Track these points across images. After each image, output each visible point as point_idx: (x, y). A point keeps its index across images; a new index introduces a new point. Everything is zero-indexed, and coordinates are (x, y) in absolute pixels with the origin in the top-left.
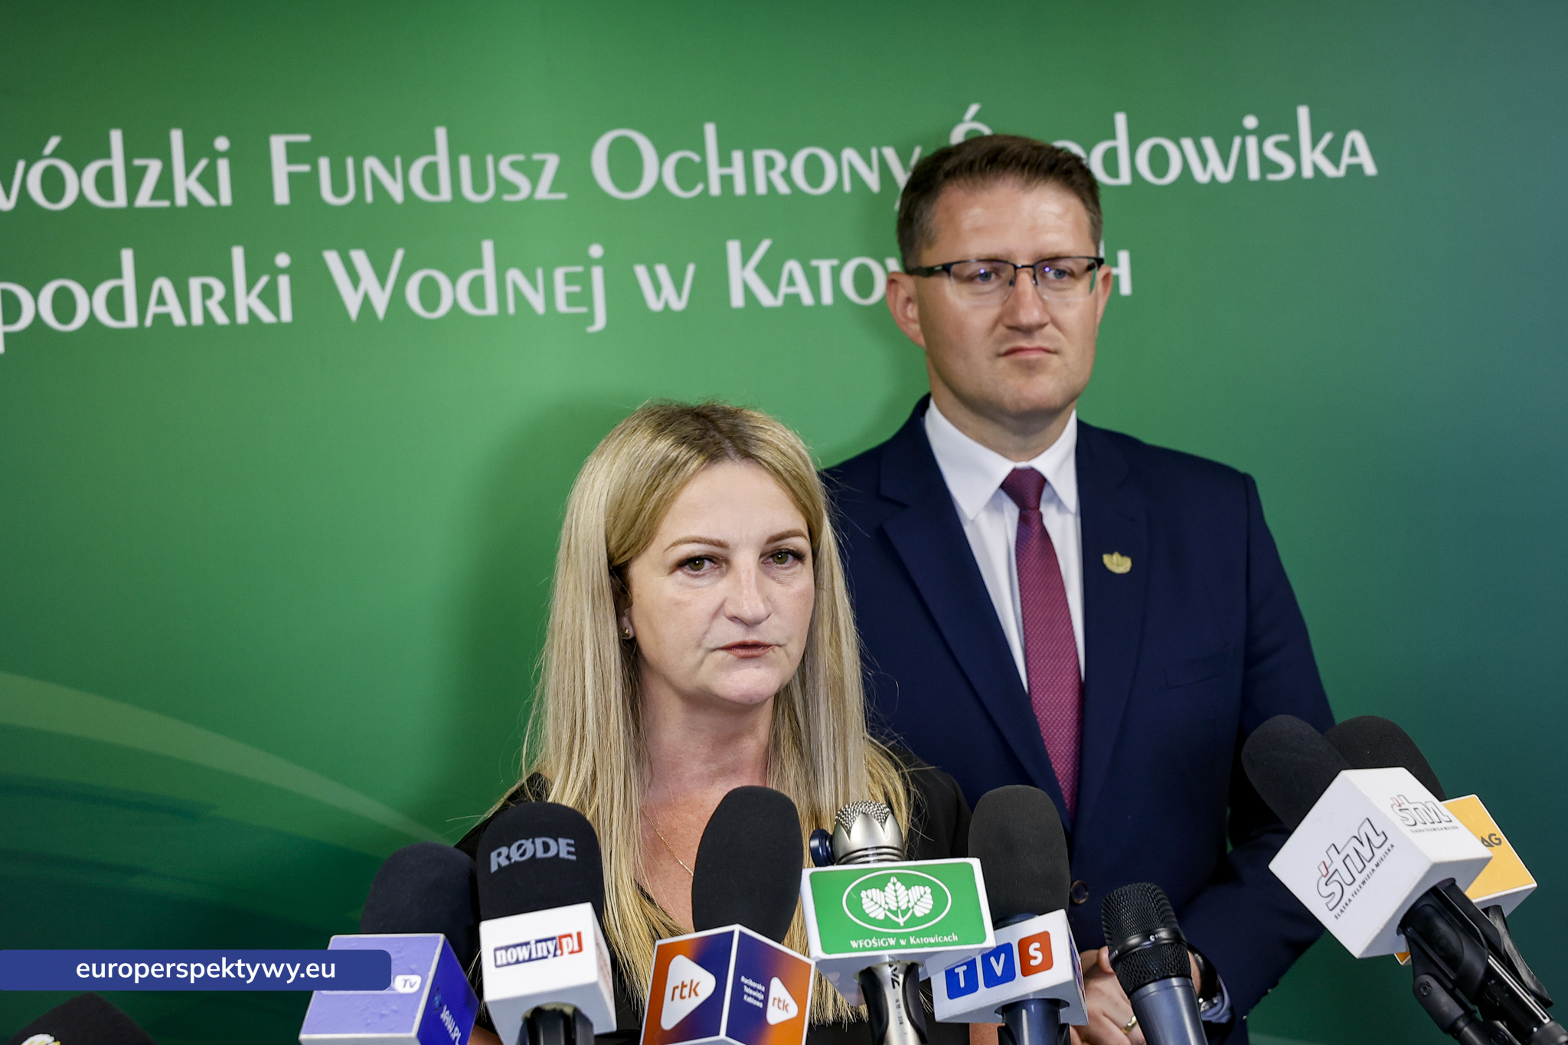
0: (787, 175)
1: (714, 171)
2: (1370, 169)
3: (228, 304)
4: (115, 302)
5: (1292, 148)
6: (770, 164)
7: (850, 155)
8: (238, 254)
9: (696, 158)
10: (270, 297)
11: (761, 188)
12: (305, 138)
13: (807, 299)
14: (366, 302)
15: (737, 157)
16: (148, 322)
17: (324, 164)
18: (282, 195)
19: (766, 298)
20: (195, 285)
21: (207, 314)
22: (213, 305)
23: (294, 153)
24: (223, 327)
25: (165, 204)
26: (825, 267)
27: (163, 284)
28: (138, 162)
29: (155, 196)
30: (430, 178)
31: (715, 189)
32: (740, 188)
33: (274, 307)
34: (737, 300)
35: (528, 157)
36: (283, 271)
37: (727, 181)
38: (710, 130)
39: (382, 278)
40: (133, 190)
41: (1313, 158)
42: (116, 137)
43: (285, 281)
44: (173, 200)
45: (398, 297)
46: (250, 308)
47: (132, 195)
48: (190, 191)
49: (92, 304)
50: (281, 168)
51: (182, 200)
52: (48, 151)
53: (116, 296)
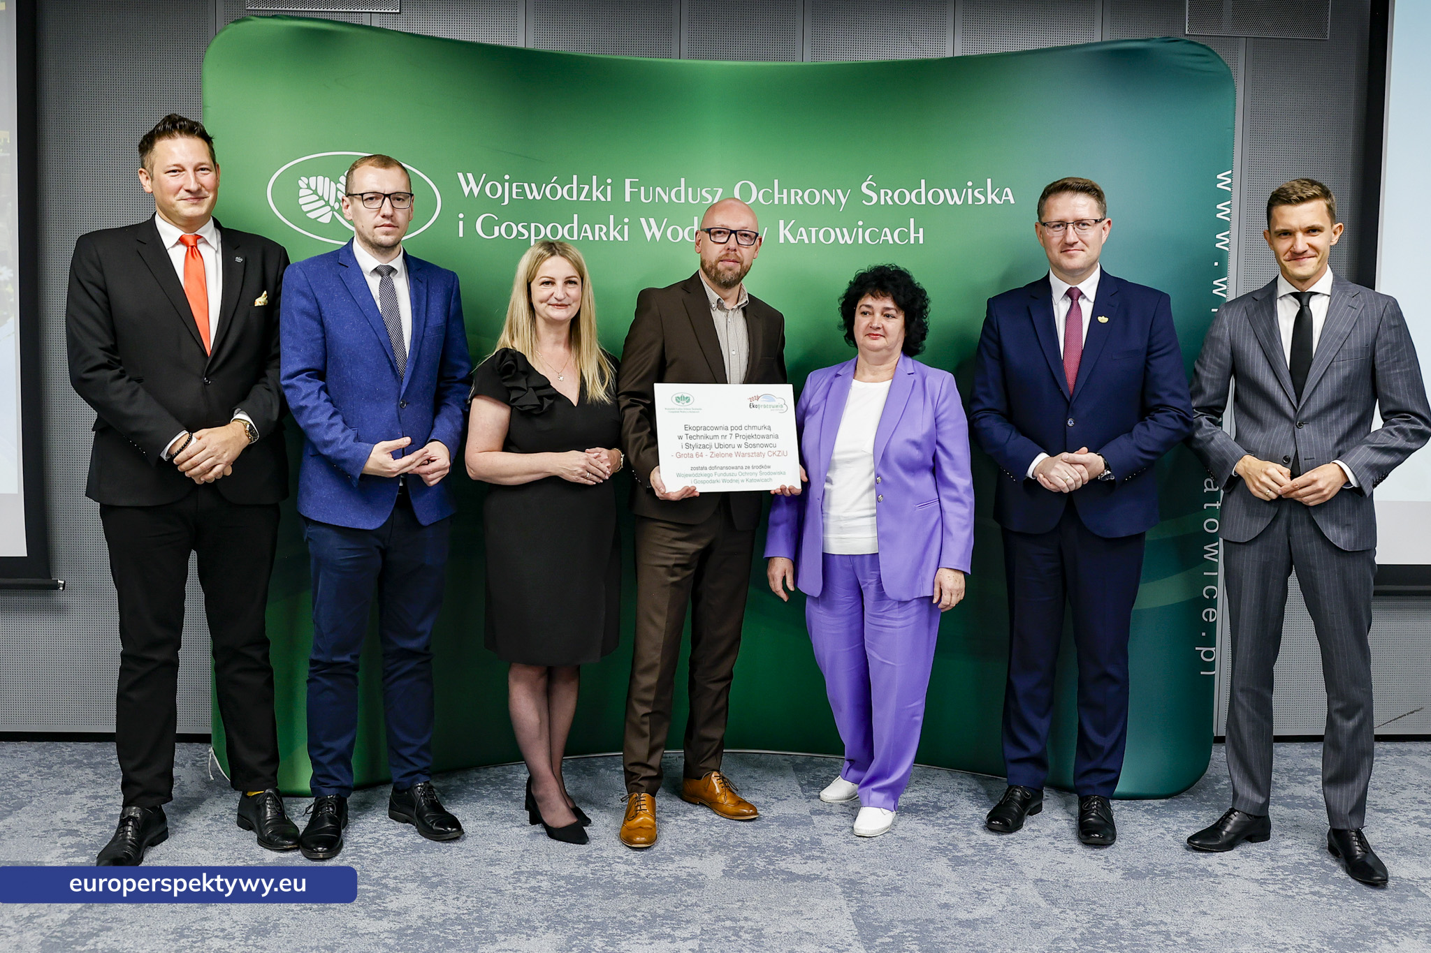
0: (802, 198)
1: (777, 196)
2: (1012, 201)
3: (607, 234)
4: (571, 231)
5: (985, 194)
6: (796, 194)
7: (825, 191)
8: (612, 217)
9: (771, 191)
10: (621, 233)
11: (793, 202)
12: (637, 180)
13: (807, 241)
14: (653, 235)
15: (785, 191)
16: (581, 238)
17: (642, 188)
18: (628, 199)
19: (792, 240)
20: (597, 227)
21: (600, 236)
22: (602, 234)
23: (633, 185)
24: (605, 241)
25: (589, 200)
26: (813, 230)
27: (587, 226)
28: (581, 186)
29: (585, 198)
30: (678, 195)
31: (776, 202)
32: (785, 202)
33: (622, 236)
34: (782, 240)
35: (712, 189)
36: (626, 224)
37: (781, 199)
38: (776, 181)
39: (659, 227)
40: (579, 195)
41: (991, 197)
42: (575, 177)
43: (626, 227)
44: (592, 199)
45: (664, 234)
46: (614, 236)
47: (578, 197)
48: (597, 196)
49: (563, 232)
50: (628, 190)
51: (594, 199)
52: (552, 181)
53: (571, 229)
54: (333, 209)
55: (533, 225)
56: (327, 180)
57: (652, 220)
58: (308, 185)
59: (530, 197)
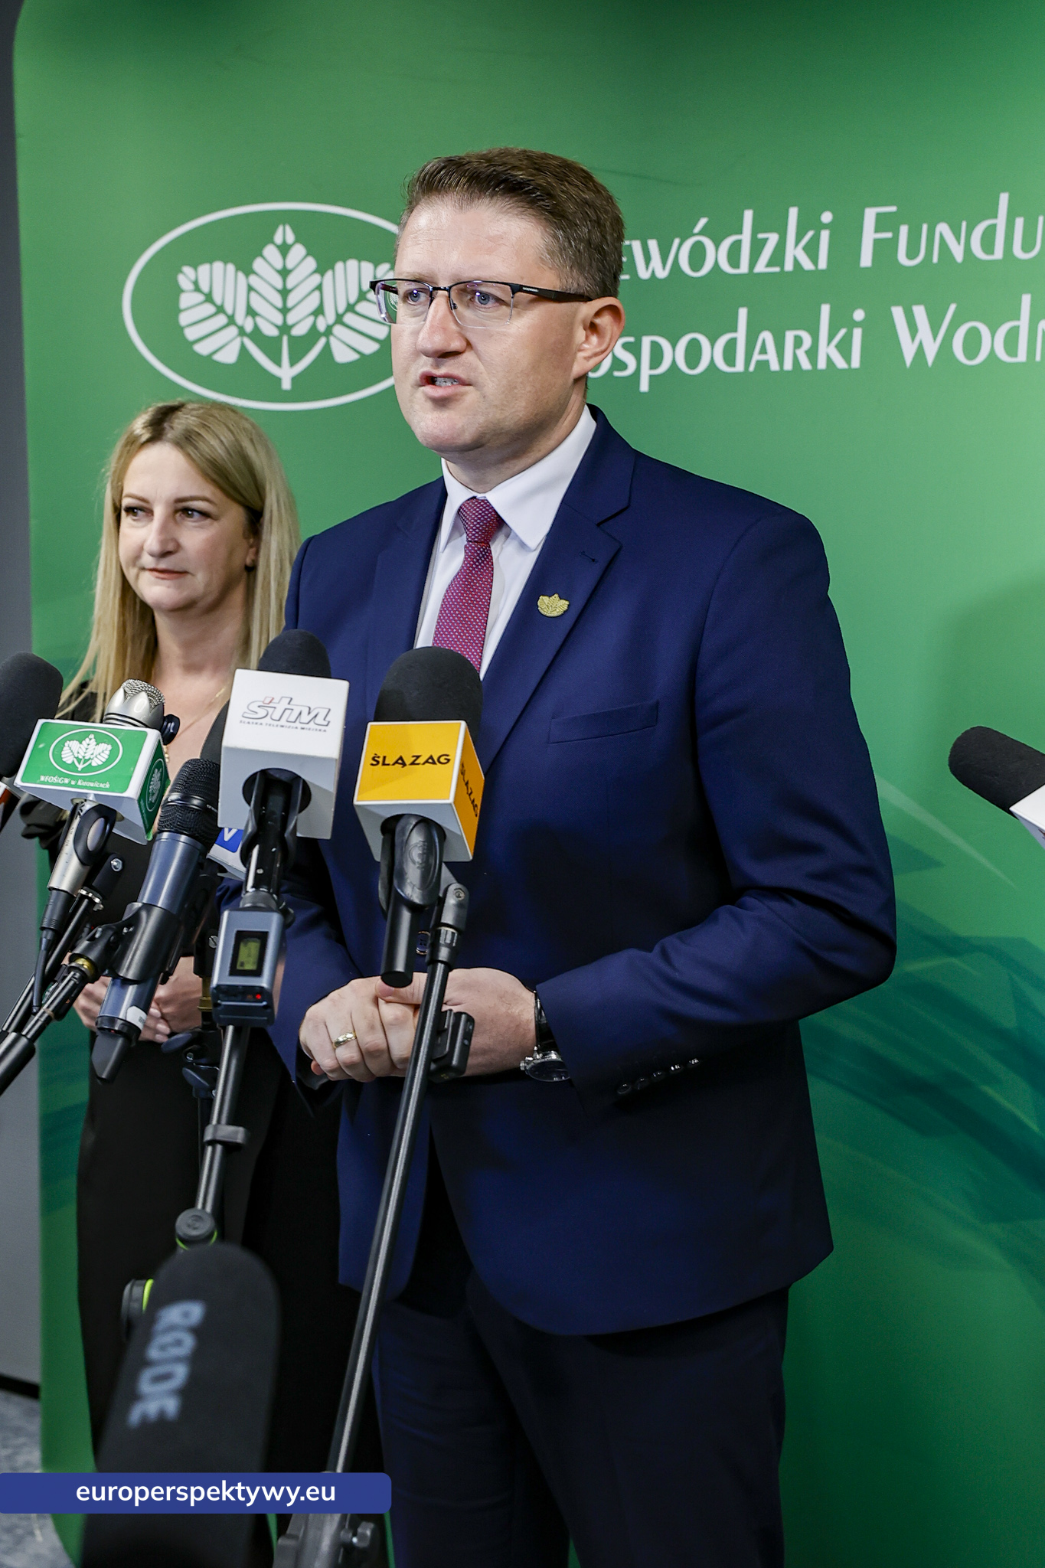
3: (812, 354)
4: (729, 352)
8: (825, 311)
10: (845, 348)
12: (893, 209)
14: (920, 351)
16: (752, 368)
17: (904, 230)
18: (866, 260)
20: (790, 336)
21: (796, 361)
22: (801, 354)
23: (882, 223)
24: (807, 371)
25: (777, 269)
27: (766, 336)
28: (761, 236)
29: (769, 265)
30: (987, 239)
33: (847, 357)
36: (858, 325)
39: (935, 330)
40: (753, 259)
42: (748, 215)
43: (857, 333)
44: (782, 266)
45: (946, 346)
46: (828, 357)
47: (753, 262)
48: (795, 259)
49: (712, 353)
50: (869, 235)
51: (789, 266)
52: (697, 230)
53: (731, 346)
54: (242, 332)
55: (646, 341)
56: (231, 267)
57: (919, 312)
58: (196, 283)
59: (644, 274)
